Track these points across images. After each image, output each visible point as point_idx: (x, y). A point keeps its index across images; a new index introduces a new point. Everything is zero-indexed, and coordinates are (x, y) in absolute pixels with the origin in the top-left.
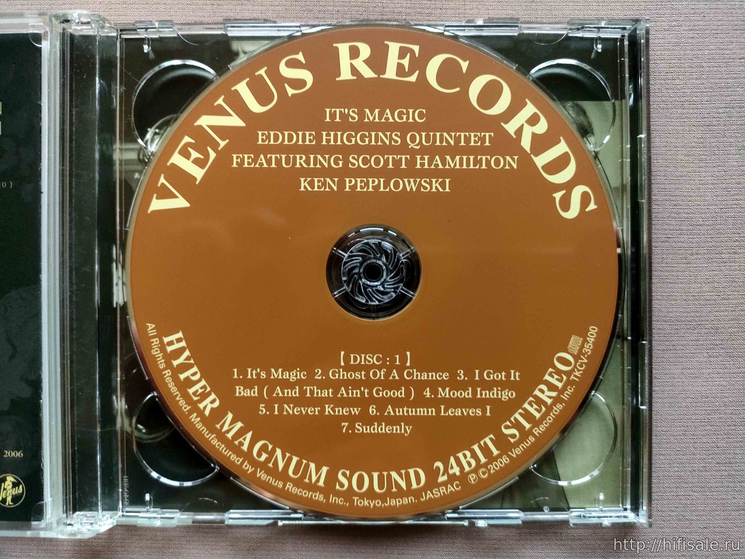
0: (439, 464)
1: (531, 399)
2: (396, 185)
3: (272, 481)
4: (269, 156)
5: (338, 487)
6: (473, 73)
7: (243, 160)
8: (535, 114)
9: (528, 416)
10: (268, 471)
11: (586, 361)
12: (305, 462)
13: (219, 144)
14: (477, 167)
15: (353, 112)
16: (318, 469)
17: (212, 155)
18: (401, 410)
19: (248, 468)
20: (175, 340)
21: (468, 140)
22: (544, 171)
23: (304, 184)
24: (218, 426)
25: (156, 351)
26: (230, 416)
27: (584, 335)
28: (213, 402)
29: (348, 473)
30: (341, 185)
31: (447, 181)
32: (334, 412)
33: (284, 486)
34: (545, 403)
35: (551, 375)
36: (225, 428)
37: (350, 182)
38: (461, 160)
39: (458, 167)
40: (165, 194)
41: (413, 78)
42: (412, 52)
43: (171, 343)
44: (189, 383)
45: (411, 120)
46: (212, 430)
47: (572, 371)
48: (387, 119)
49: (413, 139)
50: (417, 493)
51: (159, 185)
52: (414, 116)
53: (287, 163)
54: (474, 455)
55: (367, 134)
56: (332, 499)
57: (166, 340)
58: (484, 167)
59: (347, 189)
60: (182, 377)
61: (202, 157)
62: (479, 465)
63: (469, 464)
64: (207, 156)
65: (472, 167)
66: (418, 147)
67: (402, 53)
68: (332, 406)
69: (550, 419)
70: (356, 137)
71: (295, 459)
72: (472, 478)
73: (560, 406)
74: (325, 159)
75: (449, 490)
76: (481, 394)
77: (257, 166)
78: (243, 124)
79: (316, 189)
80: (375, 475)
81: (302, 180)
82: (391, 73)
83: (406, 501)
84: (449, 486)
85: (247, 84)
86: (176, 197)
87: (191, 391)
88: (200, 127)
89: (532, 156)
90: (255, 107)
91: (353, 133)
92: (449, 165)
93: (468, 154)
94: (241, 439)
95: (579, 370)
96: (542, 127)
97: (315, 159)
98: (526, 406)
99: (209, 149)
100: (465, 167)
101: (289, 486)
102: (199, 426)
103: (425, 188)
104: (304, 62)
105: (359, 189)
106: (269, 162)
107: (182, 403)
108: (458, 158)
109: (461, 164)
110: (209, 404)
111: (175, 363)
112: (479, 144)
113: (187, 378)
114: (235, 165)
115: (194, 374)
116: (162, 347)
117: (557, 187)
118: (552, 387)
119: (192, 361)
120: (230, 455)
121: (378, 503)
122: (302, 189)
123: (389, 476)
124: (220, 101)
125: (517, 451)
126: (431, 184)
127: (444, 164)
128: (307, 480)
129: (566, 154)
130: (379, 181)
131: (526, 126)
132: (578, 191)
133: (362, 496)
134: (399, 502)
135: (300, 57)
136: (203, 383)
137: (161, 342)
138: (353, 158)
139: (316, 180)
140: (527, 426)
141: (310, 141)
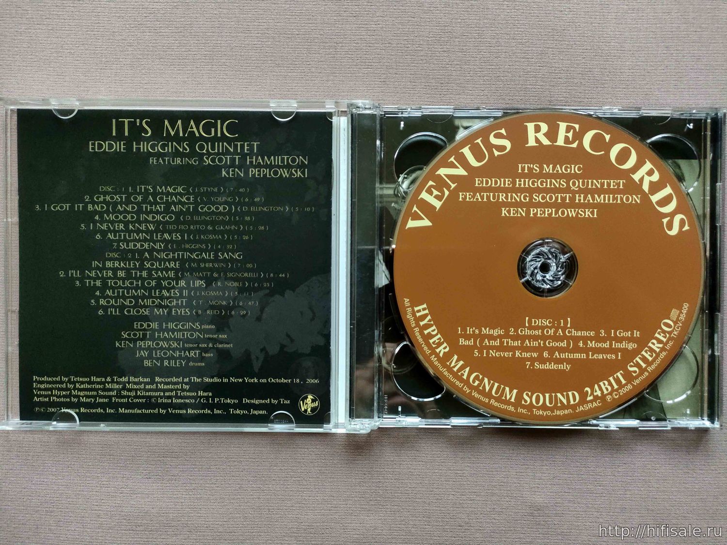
0: (588, 389)
1: (646, 348)
2: (563, 213)
3: (482, 398)
4: (482, 194)
5: (523, 402)
6: (613, 143)
7: (466, 197)
8: (652, 169)
9: (644, 359)
10: (480, 392)
11: (681, 325)
12: (502, 386)
13: (451, 186)
14: (615, 202)
15: (536, 166)
16: (511, 392)
17: (447, 193)
18: (564, 354)
19: (466, 389)
20: (422, 309)
21: (609, 184)
22: (656, 204)
23: (504, 212)
24: (448, 363)
25: (410, 316)
26: (456, 357)
27: (680, 308)
28: (445, 348)
29: (530, 393)
30: (528, 212)
31: (595, 210)
32: (522, 355)
33: (489, 401)
34: (655, 351)
35: (659, 334)
36: (453, 364)
37: (534, 211)
38: (605, 197)
39: (602, 201)
40: (417, 217)
41: (575, 145)
42: (574, 128)
43: (419, 311)
44: (430, 336)
45: (573, 172)
46: (445, 366)
47: (672, 331)
48: (558, 171)
49: (574, 184)
50: (574, 407)
51: (413, 211)
52: (575, 169)
53: (494, 198)
54: (610, 384)
55: (545, 180)
56: (520, 410)
57: (416, 309)
58: (619, 202)
59: (532, 215)
60: (426, 332)
61: (440, 194)
62: (613, 390)
63: (607, 389)
64: (443, 194)
65: (611, 202)
66: (577, 189)
67: (568, 130)
68: (520, 351)
69: (658, 361)
70: (537, 182)
71: (496, 385)
72: (609, 398)
73: (664, 353)
74: (517, 196)
75: (594, 405)
76: (615, 346)
77: (475, 200)
78: (466, 174)
79: (512, 215)
80: (547, 395)
81: (503, 209)
82: (560, 142)
83: (566, 412)
84: (594, 403)
85: (469, 148)
86: (424, 219)
87: (431, 341)
88: (439, 175)
89: (649, 195)
90: (474, 163)
91: (536, 180)
92: (597, 201)
93: (609, 194)
94: (462, 372)
95: (676, 331)
96: (656, 177)
97: (512, 196)
98: (643, 353)
99: (444, 189)
100: (607, 202)
101: (493, 401)
102: (436, 363)
103: (581, 215)
104: (505, 134)
105: (539, 215)
106: (482, 198)
107: (426, 348)
108: (602, 196)
109: (604, 200)
110: (443, 350)
111: (422, 323)
112: (616, 187)
113: (429, 333)
114: (461, 199)
115: (433, 331)
116: (414, 313)
117: (665, 215)
118: (660, 341)
119: (432, 323)
120: (456, 381)
121: (549, 413)
122: (503, 215)
123: (556, 396)
124: (452, 159)
125: (637, 382)
126: (585, 212)
127: (593, 200)
128: (504, 398)
129: (671, 195)
130: (552, 211)
131: (646, 176)
132: (678, 218)
133: (538, 408)
134: (562, 412)
135: (503, 131)
136: (439, 336)
137: (413, 310)
138: (536, 196)
139: (512, 209)
140: (644, 365)
141: (509, 184)
